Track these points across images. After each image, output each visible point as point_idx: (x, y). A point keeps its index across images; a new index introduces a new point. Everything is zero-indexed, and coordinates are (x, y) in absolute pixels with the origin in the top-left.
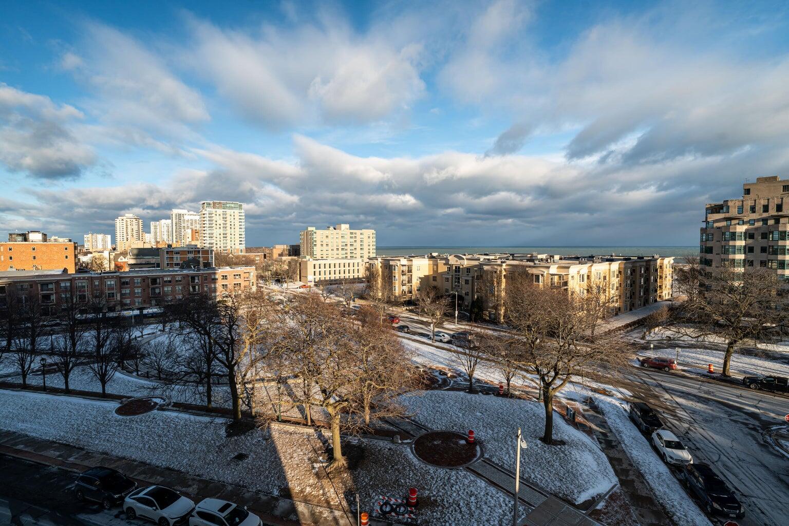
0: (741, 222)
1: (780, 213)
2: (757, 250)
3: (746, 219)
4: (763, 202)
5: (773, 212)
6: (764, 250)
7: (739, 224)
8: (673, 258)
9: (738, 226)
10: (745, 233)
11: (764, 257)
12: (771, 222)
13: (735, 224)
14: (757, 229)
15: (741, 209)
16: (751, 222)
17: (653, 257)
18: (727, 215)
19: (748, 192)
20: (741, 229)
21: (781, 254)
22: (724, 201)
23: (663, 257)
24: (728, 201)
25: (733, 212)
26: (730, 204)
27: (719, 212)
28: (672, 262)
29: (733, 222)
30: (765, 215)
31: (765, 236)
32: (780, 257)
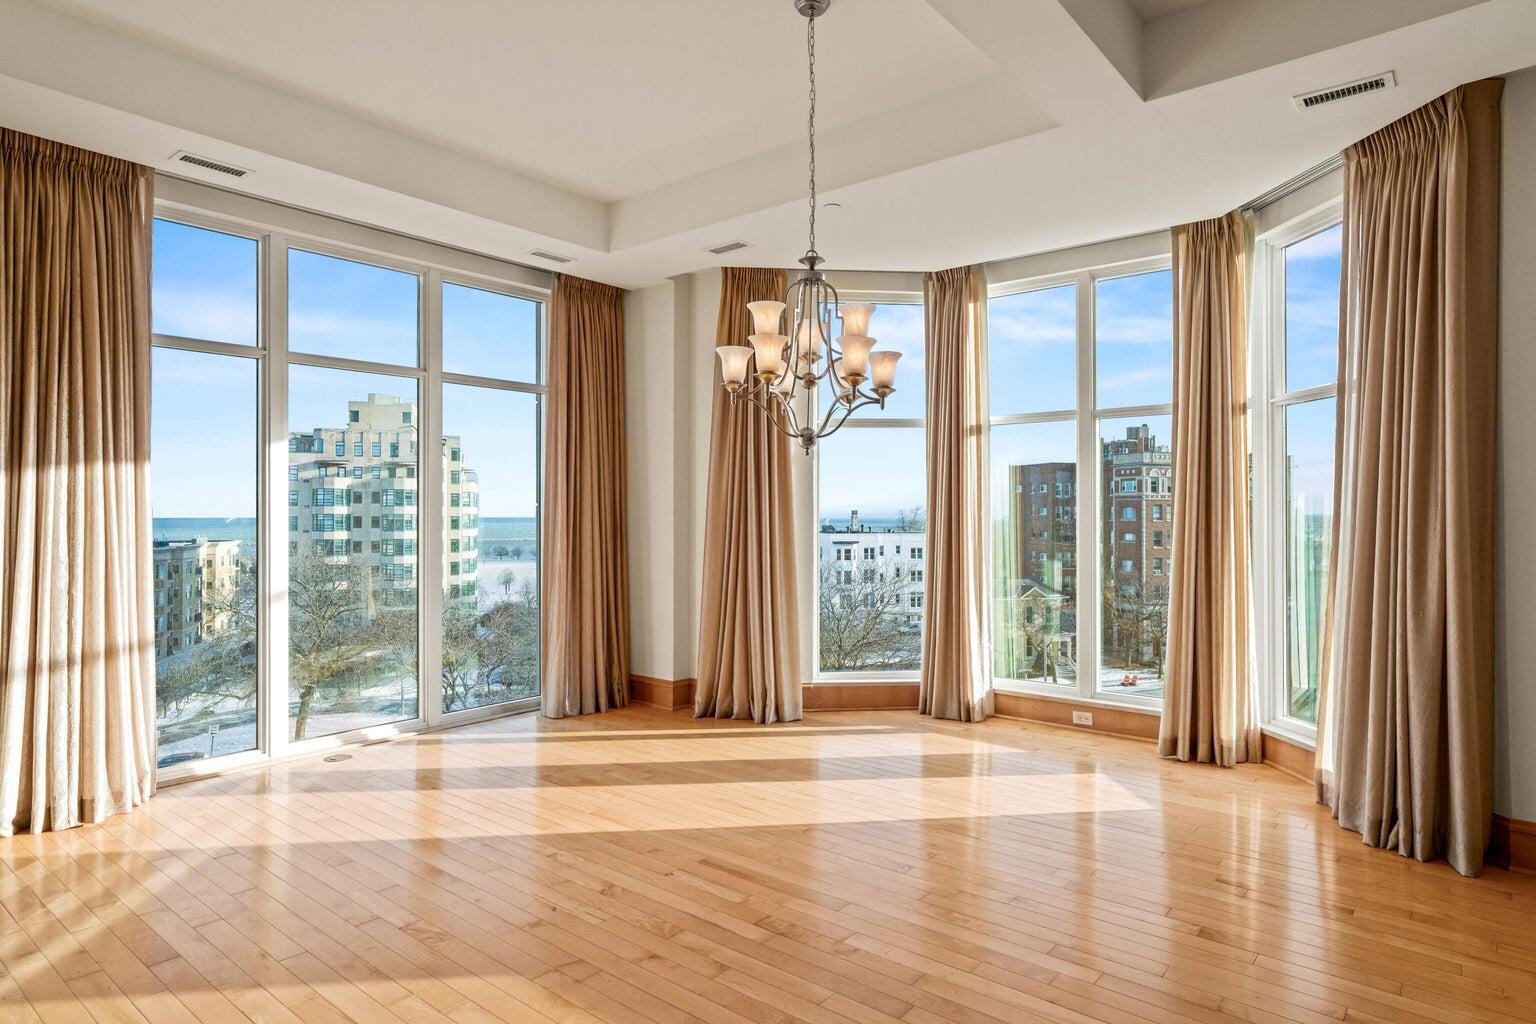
0: (342, 471)
1: (396, 460)
2: (367, 522)
3: (349, 467)
4: (372, 438)
5: (386, 456)
6: (376, 522)
7: (338, 475)
8: (238, 542)
9: (336, 479)
10: (348, 492)
11: (375, 534)
12: (385, 474)
13: (333, 476)
14: (365, 485)
15: (341, 446)
16: (356, 473)
17: (194, 541)
18: (320, 457)
19: (355, 416)
20: (341, 483)
21: (398, 529)
22: (315, 430)
23: (214, 542)
24: (320, 430)
25: (330, 453)
26: (324, 436)
27: (309, 451)
28: (236, 551)
29: (332, 470)
30: (376, 462)
31: (376, 498)
32: (397, 535)
